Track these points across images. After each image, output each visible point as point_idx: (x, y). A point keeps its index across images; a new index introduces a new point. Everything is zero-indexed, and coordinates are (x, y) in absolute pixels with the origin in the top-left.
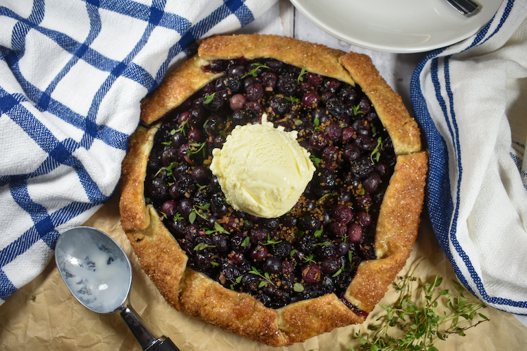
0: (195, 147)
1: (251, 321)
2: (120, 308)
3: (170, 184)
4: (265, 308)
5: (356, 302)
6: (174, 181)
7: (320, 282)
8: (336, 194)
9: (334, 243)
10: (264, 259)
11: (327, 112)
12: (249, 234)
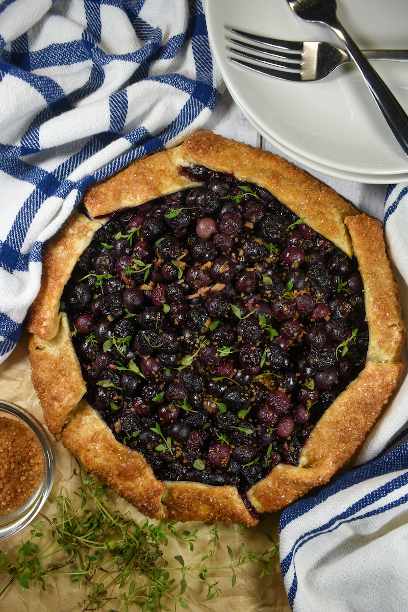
0: (138, 266)
1: (133, 485)
4: (153, 477)
5: (256, 504)
6: (101, 292)
8: (280, 376)
9: (257, 432)
10: (172, 421)
11: (307, 279)
12: (166, 388)
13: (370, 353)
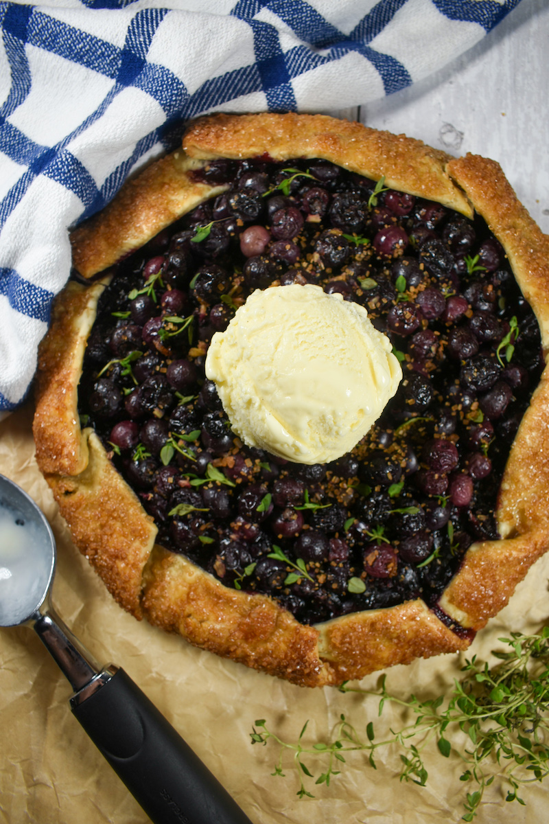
0: (175, 324)
1: (270, 646)
2: (34, 617)
3: (127, 391)
4: (296, 624)
5: (458, 615)
6: (134, 385)
7: (396, 578)
8: (431, 418)
9: (424, 509)
10: (297, 535)
11: (422, 266)
12: (271, 489)
13: (546, 342)
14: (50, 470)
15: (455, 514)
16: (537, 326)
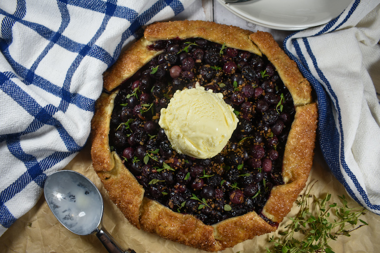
0: (146, 107)
1: (194, 235)
2: (96, 231)
3: (128, 135)
4: (204, 225)
5: (271, 217)
6: (130, 133)
7: (244, 203)
8: (252, 137)
9: (252, 174)
10: (201, 188)
11: (243, 77)
12: (189, 170)
13: (296, 102)
14: (99, 169)
15: (265, 175)
16: (291, 97)
